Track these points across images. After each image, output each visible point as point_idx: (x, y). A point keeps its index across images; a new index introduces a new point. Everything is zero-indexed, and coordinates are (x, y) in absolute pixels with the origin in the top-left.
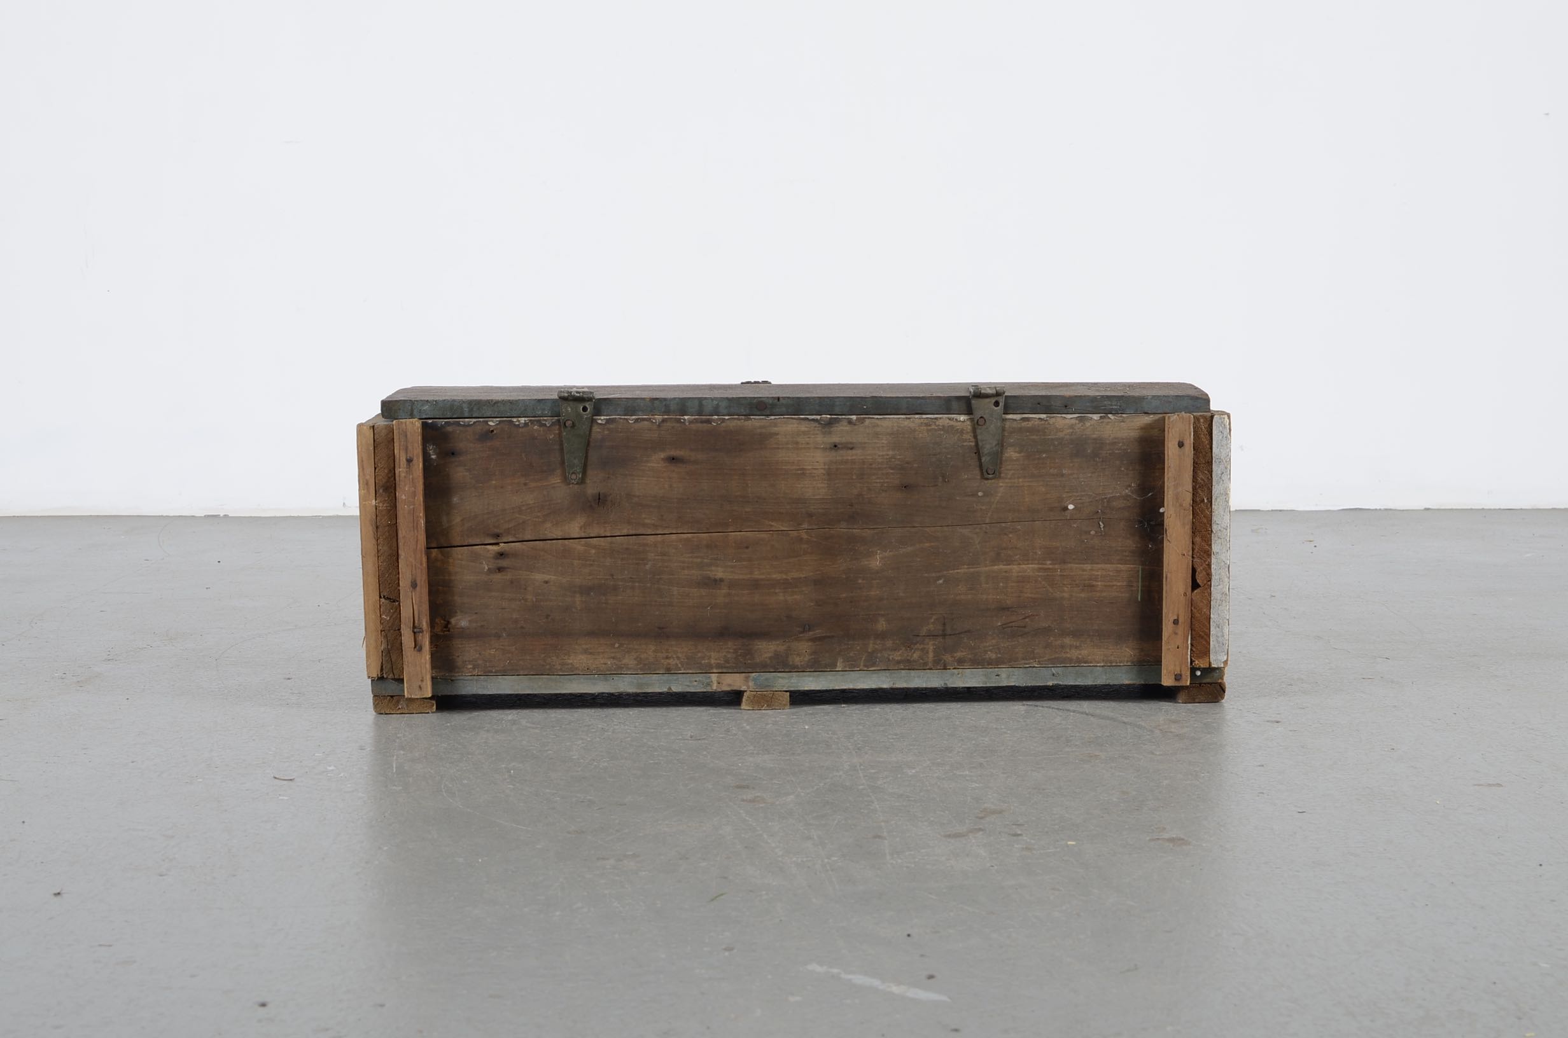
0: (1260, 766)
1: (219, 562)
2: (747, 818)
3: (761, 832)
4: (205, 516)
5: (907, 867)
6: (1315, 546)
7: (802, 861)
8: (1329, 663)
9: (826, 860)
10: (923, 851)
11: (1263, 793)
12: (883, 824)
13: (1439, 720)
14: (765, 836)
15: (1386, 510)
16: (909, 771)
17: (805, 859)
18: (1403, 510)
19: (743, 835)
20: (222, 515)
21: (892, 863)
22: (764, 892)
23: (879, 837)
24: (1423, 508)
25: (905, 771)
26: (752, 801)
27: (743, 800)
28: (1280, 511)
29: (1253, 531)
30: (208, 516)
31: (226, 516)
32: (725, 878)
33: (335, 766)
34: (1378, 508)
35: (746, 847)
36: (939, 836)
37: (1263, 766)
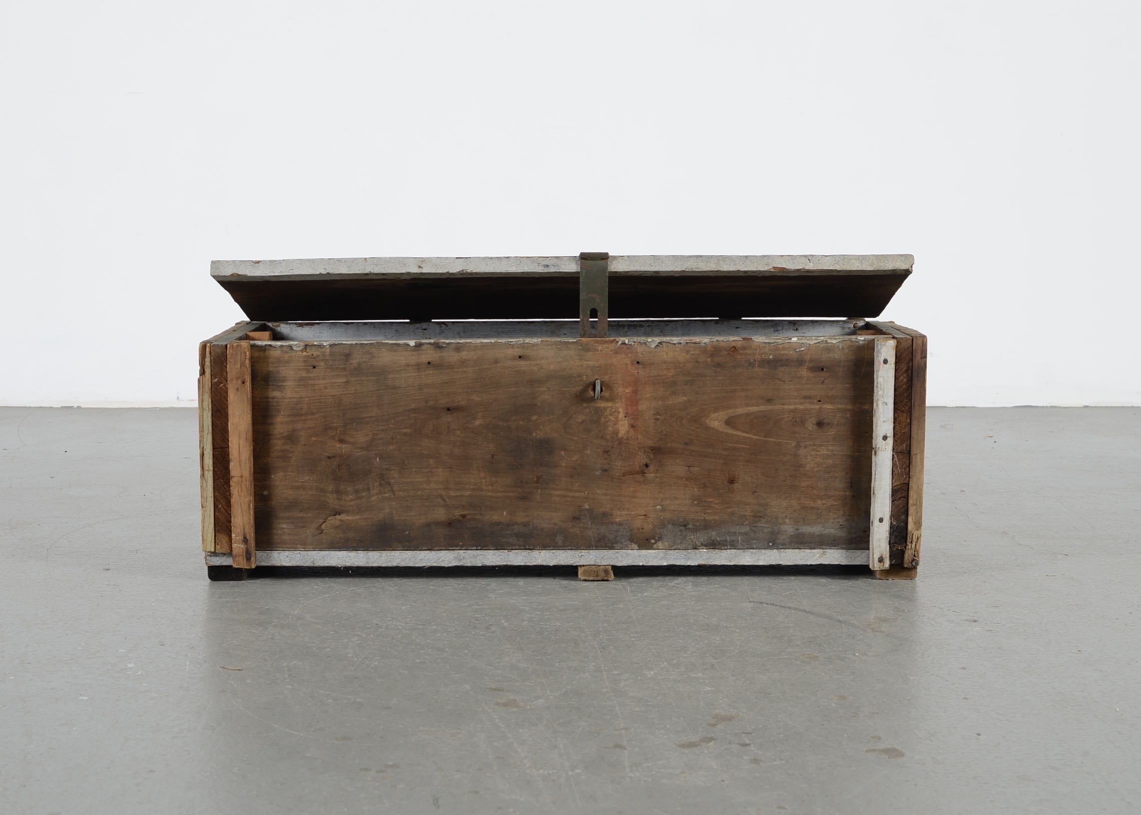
0: (962, 668)
1: (66, 451)
2: (500, 724)
3: (512, 740)
4: (61, 407)
5: (645, 781)
6: (995, 442)
7: (548, 774)
8: (1016, 560)
9: (570, 773)
10: (660, 762)
11: (967, 699)
12: (623, 731)
13: (1117, 619)
14: (515, 744)
15: (1052, 407)
16: (648, 672)
17: (551, 772)
18: (1066, 408)
19: (495, 744)
20: (75, 407)
21: (631, 778)
22: (511, 810)
23: (618, 746)
24: (1082, 406)
25: (644, 672)
26: (505, 705)
27: (497, 704)
28: (964, 407)
29: (941, 426)
30: (64, 407)
31: (79, 407)
32: (477, 792)
33: (135, 664)
34: (1045, 405)
35: (498, 757)
36: (674, 746)
37: (965, 668)
